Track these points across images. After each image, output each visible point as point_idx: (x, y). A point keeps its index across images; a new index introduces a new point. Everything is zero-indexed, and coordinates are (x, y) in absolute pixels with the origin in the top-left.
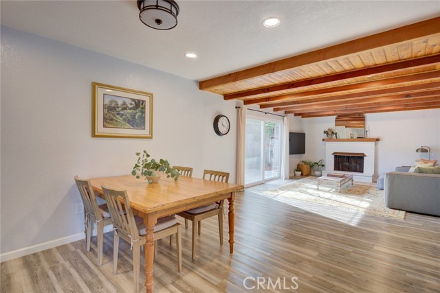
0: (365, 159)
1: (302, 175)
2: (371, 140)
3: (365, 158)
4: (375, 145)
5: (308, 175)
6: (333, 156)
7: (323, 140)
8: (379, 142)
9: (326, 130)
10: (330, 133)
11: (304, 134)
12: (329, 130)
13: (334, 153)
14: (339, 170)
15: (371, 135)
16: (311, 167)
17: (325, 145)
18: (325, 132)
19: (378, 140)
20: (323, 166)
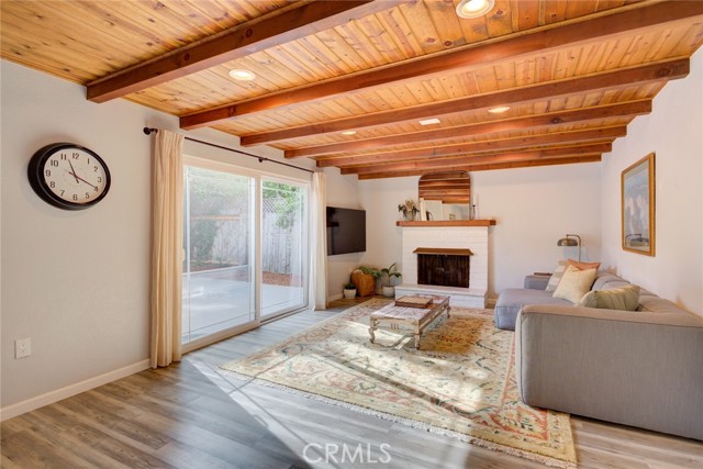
0: (473, 261)
1: (358, 295)
2: (480, 223)
3: (472, 259)
4: (489, 232)
5: (369, 296)
6: (416, 256)
7: (398, 224)
8: (496, 228)
9: (403, 203)
10: (409, 210)
11: (364, 212)
12: (408, 203)
13: (418, 250)
14: (427, 283)
15: (482, 213)
16: (375, 279)
17: (401, 234)
18: (400, 208)
19: (493, 223)
20: (398, 275)
